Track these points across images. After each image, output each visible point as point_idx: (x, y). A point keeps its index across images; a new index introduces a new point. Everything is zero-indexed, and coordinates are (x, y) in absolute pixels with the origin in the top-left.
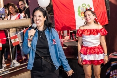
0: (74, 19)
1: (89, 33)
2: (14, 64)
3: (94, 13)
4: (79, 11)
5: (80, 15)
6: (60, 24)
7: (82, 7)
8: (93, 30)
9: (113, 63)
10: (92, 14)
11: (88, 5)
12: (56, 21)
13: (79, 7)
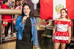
0: (52, 13)
1: (61, 23)
2: (14, 35)
3: (66, 12)
4: (56, 8)
5: (56, 11)
6: (43, 15)
7: (58, 6)
8: (64, 21)
9: (72, 44)
10: (65, 13)
11: (63, 6)
12: (41, 13)
13: (57, 6)
